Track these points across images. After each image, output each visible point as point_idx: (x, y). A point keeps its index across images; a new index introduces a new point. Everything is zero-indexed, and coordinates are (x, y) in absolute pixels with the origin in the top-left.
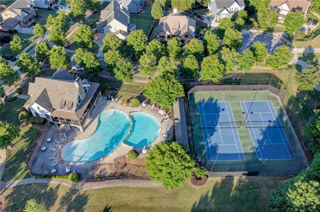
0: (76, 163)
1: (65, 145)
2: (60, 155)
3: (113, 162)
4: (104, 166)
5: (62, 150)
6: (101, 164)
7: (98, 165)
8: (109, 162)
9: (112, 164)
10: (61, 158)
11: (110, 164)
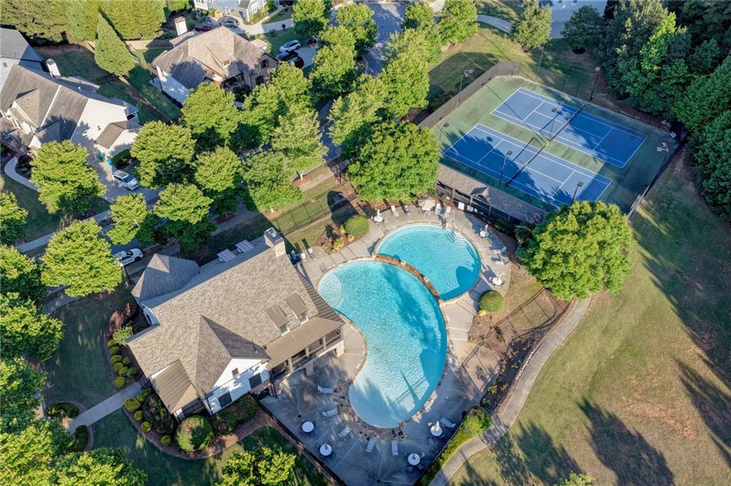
0: (424, 408)
1: (349, 406)
2: (374, 428)
3: (474, 345)
5: (359, 418)
6: (463, 366)
7: (459, 372)
9: (477, 349)
10: (383, 430)
11: (475, 352)
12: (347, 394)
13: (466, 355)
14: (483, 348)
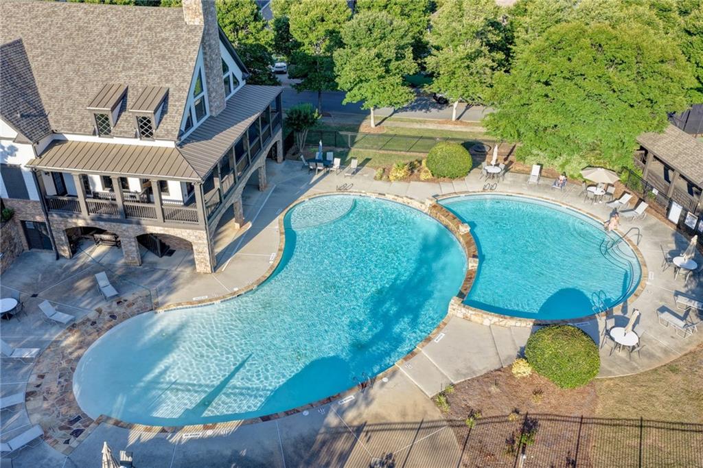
0: (175, 430)
1: (99, 332)
2: (66, 389)
3: (435, 414)
4: (376, 437)
5: (79, 358)
6: (359, 430)
7: (336, 433)
8: (404, 415)
9: (434, 426)
10: (71, 403)
11: (420, 427)
12: (125, 317)
13: (395, 418)
14: (449, 434)
